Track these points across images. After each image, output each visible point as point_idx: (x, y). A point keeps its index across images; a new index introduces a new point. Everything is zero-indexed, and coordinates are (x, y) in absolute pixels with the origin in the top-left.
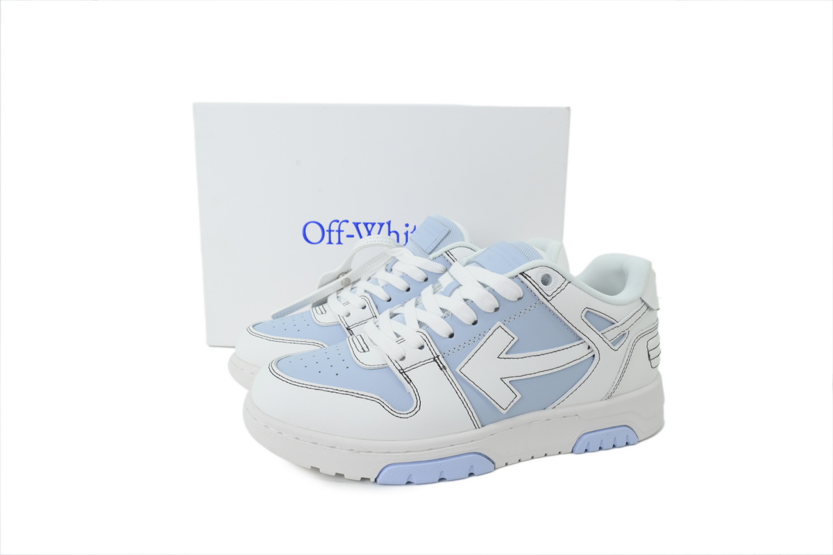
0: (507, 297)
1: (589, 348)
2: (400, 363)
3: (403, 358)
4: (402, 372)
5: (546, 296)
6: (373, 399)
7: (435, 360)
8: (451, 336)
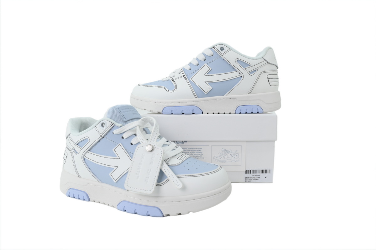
0: (207, 55)
1: (239, 73)
2: (173, 78)
3: (174, 77)
4: (173, 80)
5: (221, 54)
6: (162, 87)
7: (184, 77)
8: (190, 69)
